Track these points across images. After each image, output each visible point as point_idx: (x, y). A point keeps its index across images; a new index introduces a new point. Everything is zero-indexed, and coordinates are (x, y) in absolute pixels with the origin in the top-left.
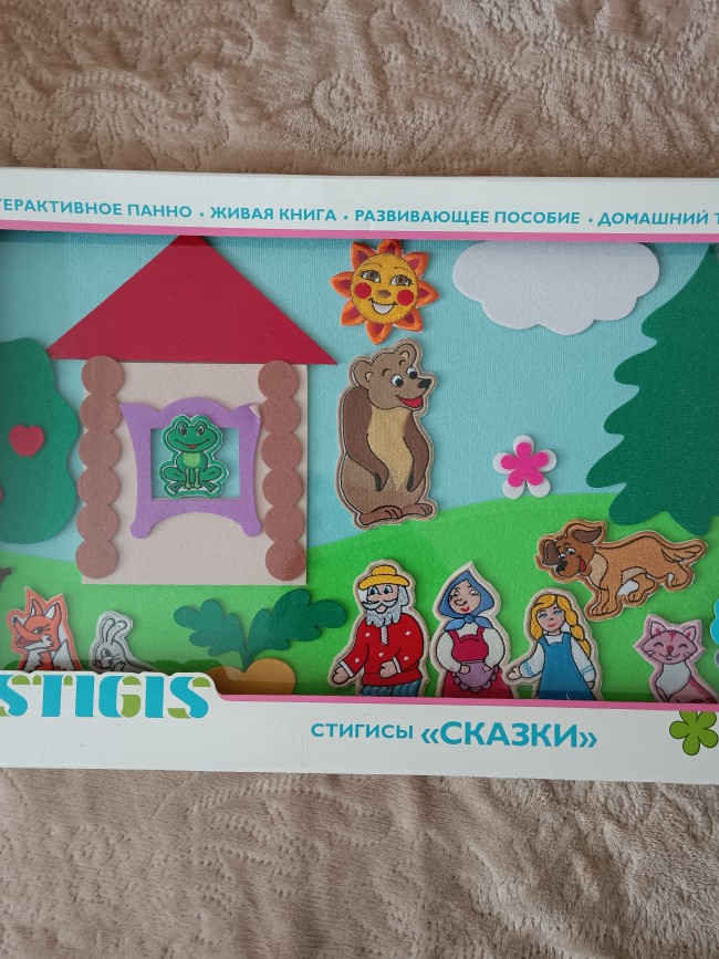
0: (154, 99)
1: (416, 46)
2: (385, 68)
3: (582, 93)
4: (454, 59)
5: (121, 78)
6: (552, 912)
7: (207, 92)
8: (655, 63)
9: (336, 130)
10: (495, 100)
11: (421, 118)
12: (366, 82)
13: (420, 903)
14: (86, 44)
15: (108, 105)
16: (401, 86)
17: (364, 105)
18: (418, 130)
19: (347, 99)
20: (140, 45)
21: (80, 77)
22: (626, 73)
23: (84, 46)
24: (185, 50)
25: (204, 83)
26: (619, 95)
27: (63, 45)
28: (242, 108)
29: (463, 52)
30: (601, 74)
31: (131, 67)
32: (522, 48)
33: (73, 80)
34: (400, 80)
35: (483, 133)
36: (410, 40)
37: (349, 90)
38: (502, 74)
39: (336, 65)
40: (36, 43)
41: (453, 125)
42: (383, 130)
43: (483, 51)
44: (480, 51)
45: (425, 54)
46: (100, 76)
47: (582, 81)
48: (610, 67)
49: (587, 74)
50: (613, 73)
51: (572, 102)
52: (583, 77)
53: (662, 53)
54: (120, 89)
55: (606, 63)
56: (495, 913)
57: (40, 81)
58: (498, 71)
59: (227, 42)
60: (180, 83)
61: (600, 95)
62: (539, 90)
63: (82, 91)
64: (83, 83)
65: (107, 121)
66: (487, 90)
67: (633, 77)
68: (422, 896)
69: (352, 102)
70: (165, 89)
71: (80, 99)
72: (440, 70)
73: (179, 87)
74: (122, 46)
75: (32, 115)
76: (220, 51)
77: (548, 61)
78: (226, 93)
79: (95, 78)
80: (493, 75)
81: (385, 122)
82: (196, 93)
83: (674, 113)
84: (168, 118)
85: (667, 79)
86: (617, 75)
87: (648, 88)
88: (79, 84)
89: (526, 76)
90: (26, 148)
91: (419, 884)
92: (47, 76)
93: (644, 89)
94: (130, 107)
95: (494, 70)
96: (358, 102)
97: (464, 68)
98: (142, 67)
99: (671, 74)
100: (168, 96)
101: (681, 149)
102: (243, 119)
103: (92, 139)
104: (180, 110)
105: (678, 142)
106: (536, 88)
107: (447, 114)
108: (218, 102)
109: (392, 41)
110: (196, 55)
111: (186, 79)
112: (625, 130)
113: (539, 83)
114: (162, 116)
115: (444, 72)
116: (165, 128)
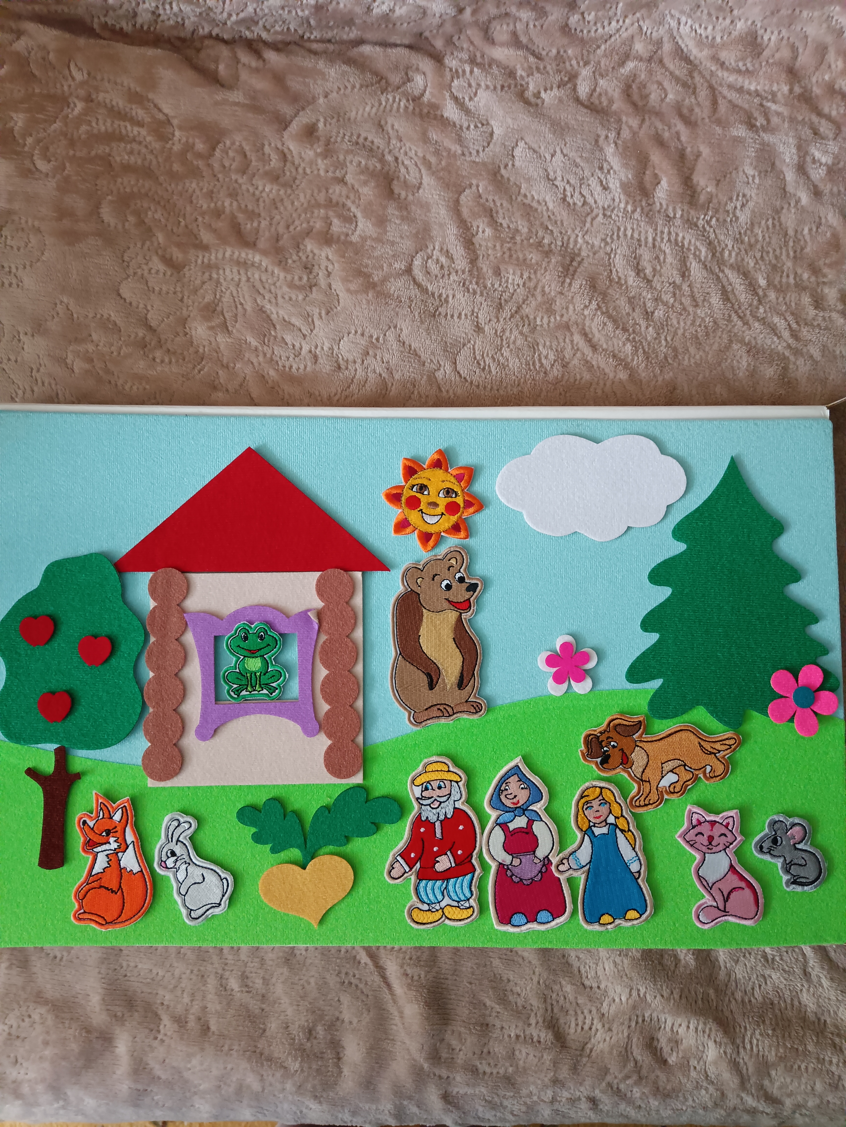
0: (273, 273)
1: (500, 220)
2: (475, 240)
3: (646, 255)
4: (534, 231)
5: (243, 255)
6: (655, 981)
7: (319, 265)
8: (708, 228)
9: (433, 294)
10: (571, 264)
11: (507, 281)
12: (458, 251)
13: (535, 979)
14: (210, 225)
15: (232, 279)
16: (489, 255)
17: (457, 272)
18: (505, 292)
19: (442, 267)
20: (259, 225)
21: (207, 255)
22: (684, 238)
23: (209, 227)
24: (299, 228)
25: (316, 258)
26: (678, 257)
27: (190, 227)
28: (351, 279)
29: (542, 224)
30: (662, 239)
31: (252, 245)
32: (593, 219)
33: (201, 257)
34: (488, 250)
35: (561, 293)
36: (495, 215)
37: (443, 259)
38: (576, 242)
39: (431, 238)
40: (166, 226)
41: (535, 288)
42: (475, 293)
43: (559, 223)
44: (556, 223)
45: (509, 227)
46: (224, 254)
47: (646, 246)
48: (669, 233)
49: (650, 240)
50: (673, 239)
51: (638, 264)
52: (646, 243)
53: (714, 220)
54: (244, 265)
55: (666, 230)
56: (602, 986)
57: (171, 259)
58: (572, 240)
59: (336, 221)
60: (295, 257)
61: (662, 258)
62: (609, 255)
63: (209, 267)
64: (210, 260)
65: (232, 293)
66: (564, 257)
67: (690, 241)
68: (537, 973)
69: (446, 269)
70: (282, 263)
71: (207, 275)
72: (522, 241)
73: (294, 261)
74: (242, 227)
75: (164, 289)
76: (330, 229)
77: (616, 229)
78: (336, 265)
79: (220, 256)
80: (568, 243)
81: (476, 287)
82: (309, 266)
83: (727, 271)
84: (285, 289)
85: (718, 242)
86: (676, 240)
87: (704, 250)
88: (206, 261)
89: (597, 243)
90: (160, 318)
91: (533, 962)
92: (177, 255)
93: (700, 251)
94: (251, 280)
95: (569, 239)
96: (451, 270)
97: (543, 238)
98: (262, 244)
99: (722, 238)
100: (286, 269)
101: (734, 301)
102: (352, 288)
103: (219, 309)
104: (297, 283)
105: (731, 296)
106: (606, 253)
107: (529, 277)
108: (329, 274)
109: (480, 217)
110: (308, 233)
111: (301, 254)
112: (685, 287)
113: (608, 249)
114: (281, 287)
115: (525, 242)
116: (283, 298)
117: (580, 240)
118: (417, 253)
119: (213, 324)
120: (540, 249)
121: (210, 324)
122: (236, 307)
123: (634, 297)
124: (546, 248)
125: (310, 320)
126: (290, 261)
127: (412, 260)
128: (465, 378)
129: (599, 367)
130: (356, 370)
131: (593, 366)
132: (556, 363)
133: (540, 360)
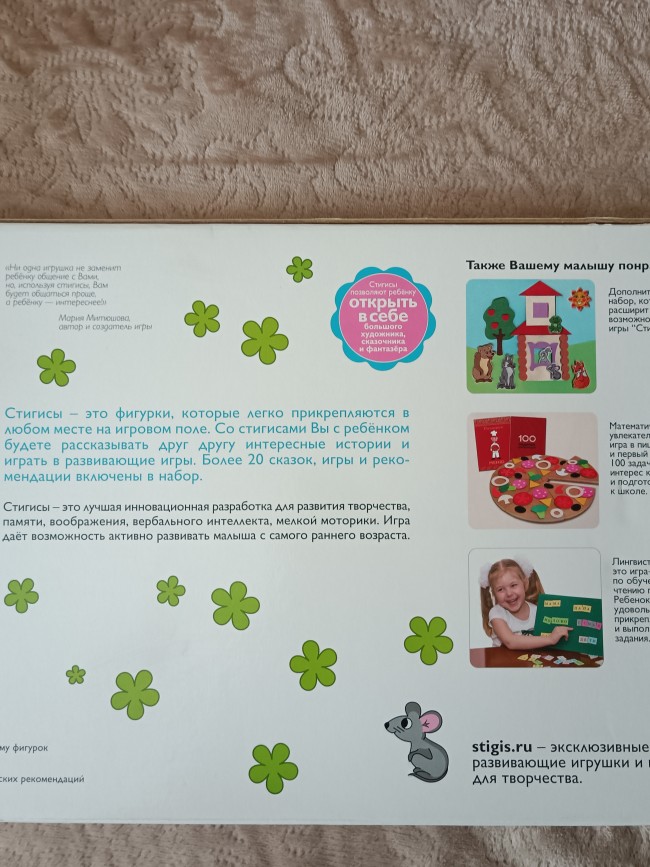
117: (471, 30)
118: (290, 48)
119: (64, 132)
120: (427, 40)
121: (61, 133)
122: (90, 114)
123: (533, 92)
124: (434, 40)
125: (172, 125)
126: (148, 60)
127: (284, 57)
128: (345, 187)
129: (495, 172)
130: (223, 180)
131: (488, 171)
132: (447, 169)
133: (428, 165)
